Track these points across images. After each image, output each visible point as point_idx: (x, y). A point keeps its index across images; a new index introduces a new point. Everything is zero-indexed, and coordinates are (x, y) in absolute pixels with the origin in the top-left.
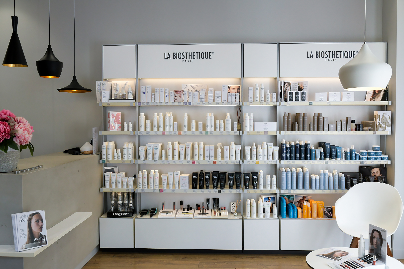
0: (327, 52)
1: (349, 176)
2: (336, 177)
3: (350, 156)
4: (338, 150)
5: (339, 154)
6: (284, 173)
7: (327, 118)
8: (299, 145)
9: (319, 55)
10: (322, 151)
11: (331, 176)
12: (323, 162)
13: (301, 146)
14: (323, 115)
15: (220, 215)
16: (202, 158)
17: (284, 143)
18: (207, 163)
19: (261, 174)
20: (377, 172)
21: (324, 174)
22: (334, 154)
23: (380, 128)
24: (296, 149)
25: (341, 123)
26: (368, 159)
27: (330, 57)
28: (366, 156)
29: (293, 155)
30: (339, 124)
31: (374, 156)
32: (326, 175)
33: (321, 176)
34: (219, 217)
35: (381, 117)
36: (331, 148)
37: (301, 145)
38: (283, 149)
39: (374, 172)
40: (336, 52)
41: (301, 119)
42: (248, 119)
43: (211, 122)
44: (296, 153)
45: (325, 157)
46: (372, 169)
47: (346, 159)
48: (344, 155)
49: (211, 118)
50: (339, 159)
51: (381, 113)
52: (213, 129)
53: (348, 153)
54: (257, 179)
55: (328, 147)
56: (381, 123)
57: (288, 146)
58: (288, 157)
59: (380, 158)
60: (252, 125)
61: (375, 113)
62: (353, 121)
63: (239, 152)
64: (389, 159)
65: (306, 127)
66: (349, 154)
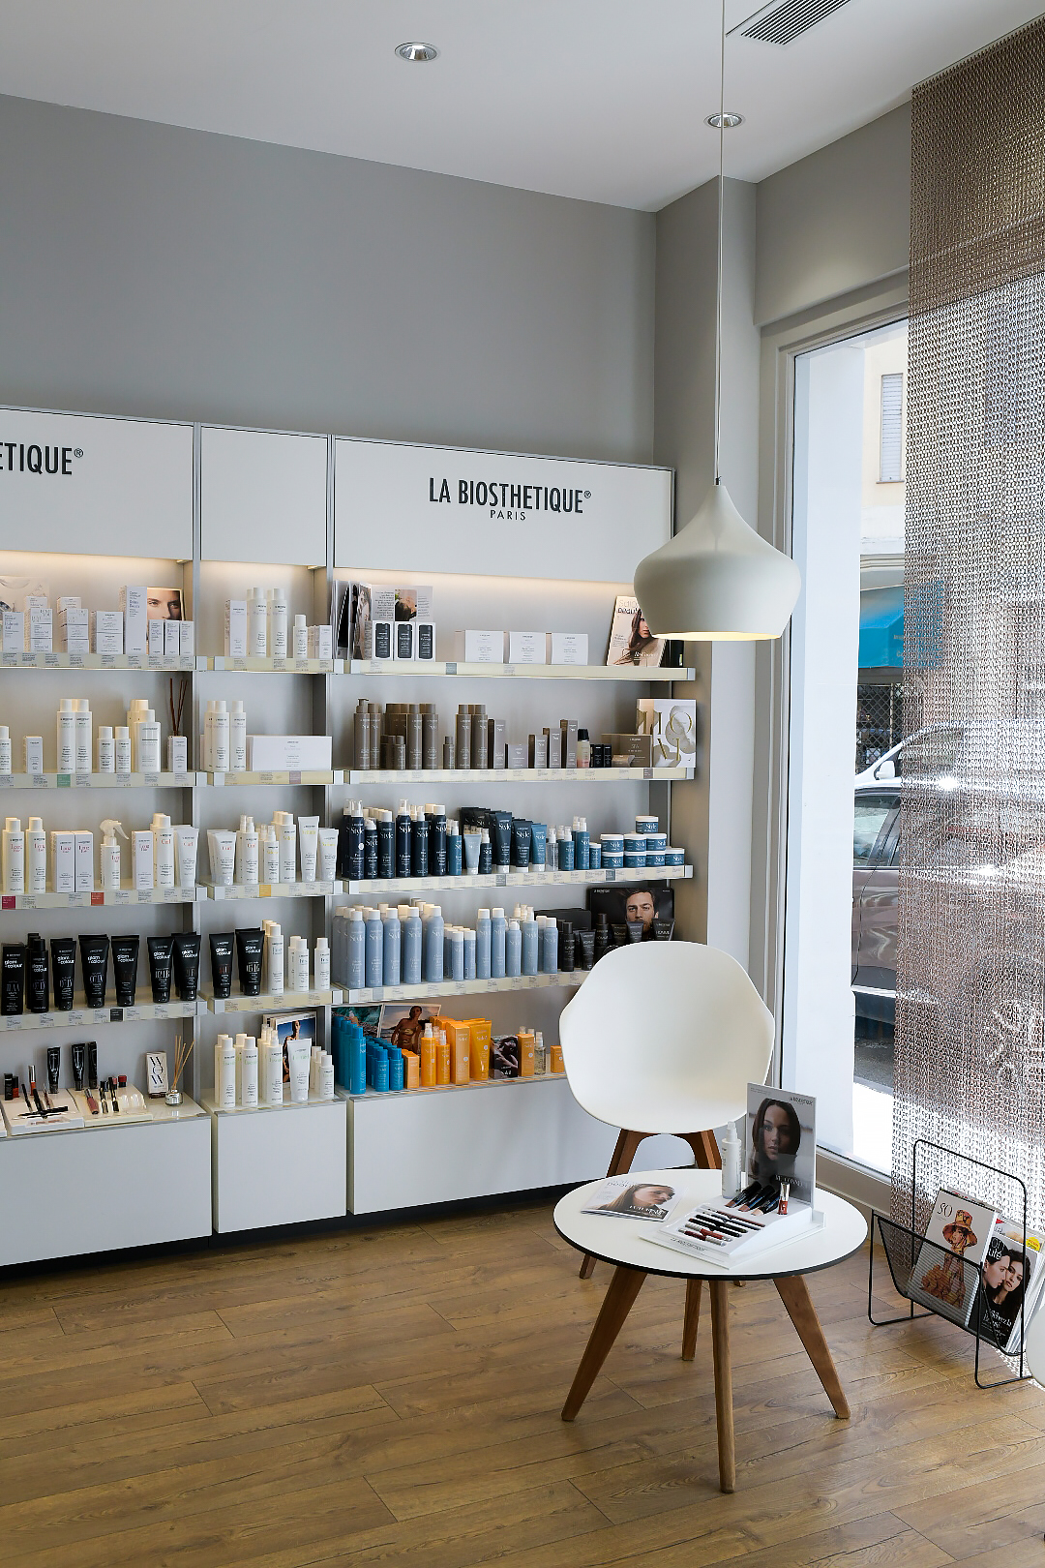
0: (496, 484)
1: (570, 924)
2: (530, 932)
3: (571, 855)
4: (539, 836)
5: (540, 849)
6: (360, 928)
7: (503, 722)
8: (410, 821)
9: (469, 493)
10: (487, 840)
11: (516, 926)
12: (490, 880)
13: (415, 825)
14: (490, 713)
15: (116, 1108)
16: (42, 884)
17: (359, 814)
18: (65, 903)
19: (276, 937)
20: (644, 907)
21: (494, 923)
22: (524, 849)
23: (662, 757)
24: (399, 835)
25: (545, 741)
26: (627, 862)
27: (504, 505)
28: (621, 854)
29: (389, 859)
30: (540, 743)
31: (645, 853)
32: (500, 926)
33: (483, 930)
34: (111, 1117)
35: (665, 720)
36: (514, 830)
37: (415, 819)
38: (355, 836)
39: (635, 907)
40: (526, 488)
41: (418, 728)
42: (226, 723)
43: (80, 737)
44: (399, 851)
45: (497, 860)
46: (629, 895)
47: (562, 867)
48: (555, 852)
49: (81, 719)
50: (541, 867)
51: (663, 706)
52: (88, 763)
53: (567, 843)
54: (258, 956)
55: (505, 827)
56: (664, 742)
57: (373, 827)
58: (373, 866)
59: (663, 860)
60: (243, 745)
61: (644, 704)
62: (582, 735)
63: (191, 853)
64: (686, 860)
65: (435, 753)
66: (571, 850)
